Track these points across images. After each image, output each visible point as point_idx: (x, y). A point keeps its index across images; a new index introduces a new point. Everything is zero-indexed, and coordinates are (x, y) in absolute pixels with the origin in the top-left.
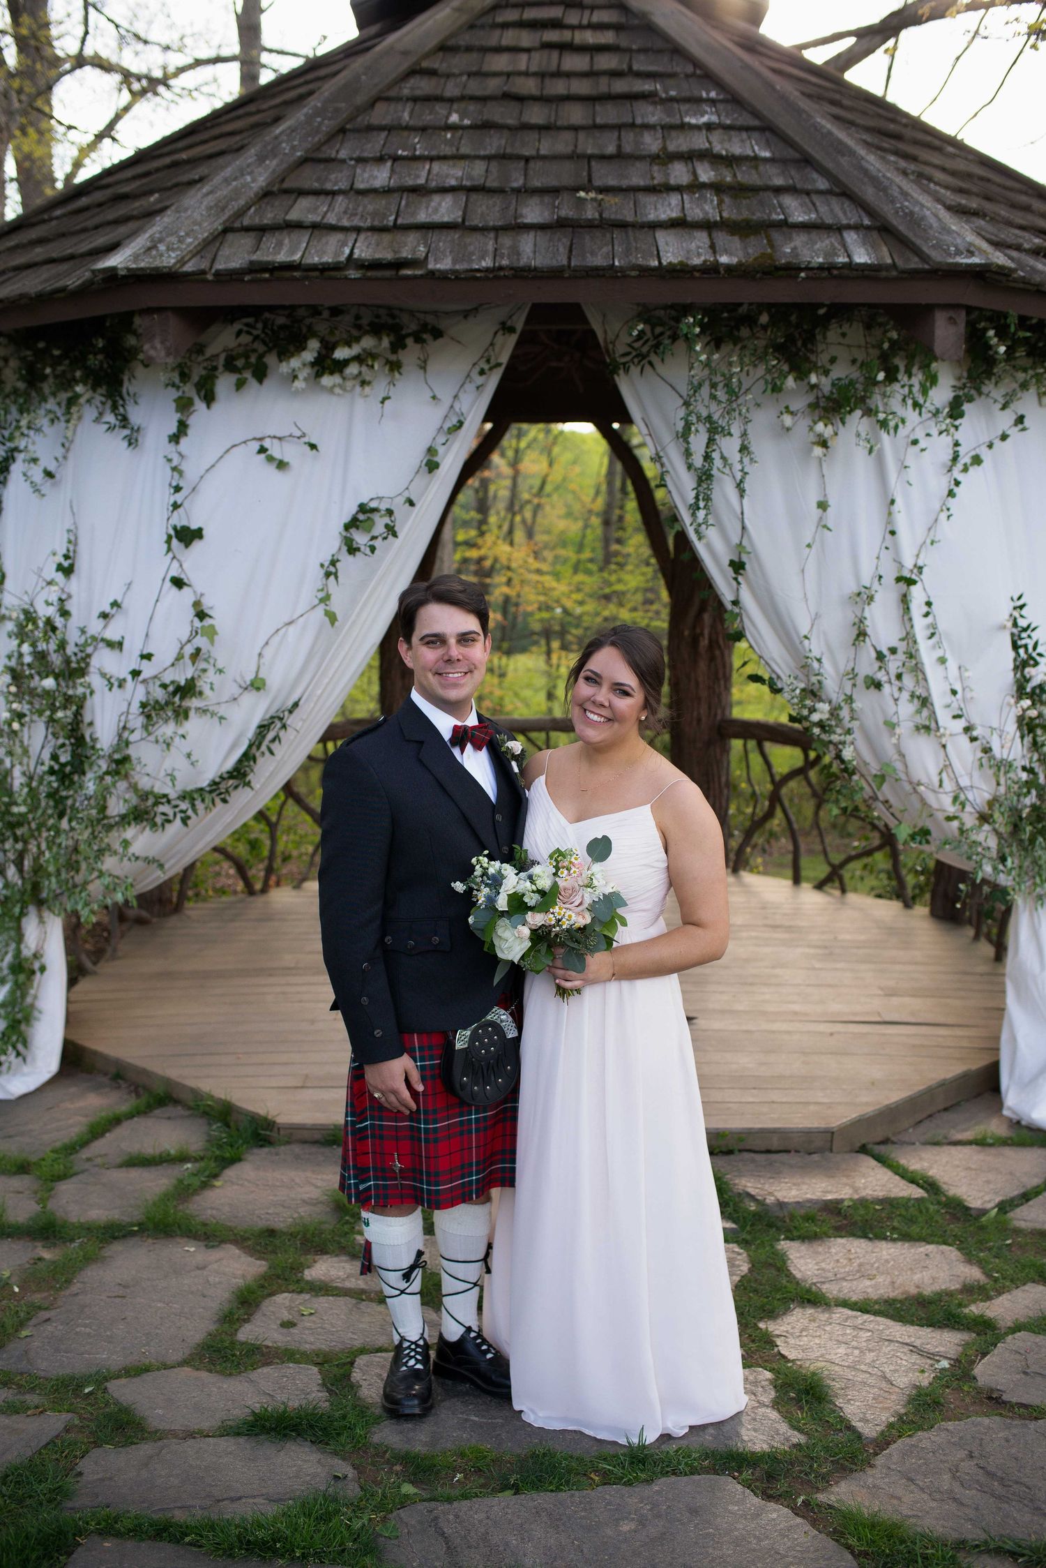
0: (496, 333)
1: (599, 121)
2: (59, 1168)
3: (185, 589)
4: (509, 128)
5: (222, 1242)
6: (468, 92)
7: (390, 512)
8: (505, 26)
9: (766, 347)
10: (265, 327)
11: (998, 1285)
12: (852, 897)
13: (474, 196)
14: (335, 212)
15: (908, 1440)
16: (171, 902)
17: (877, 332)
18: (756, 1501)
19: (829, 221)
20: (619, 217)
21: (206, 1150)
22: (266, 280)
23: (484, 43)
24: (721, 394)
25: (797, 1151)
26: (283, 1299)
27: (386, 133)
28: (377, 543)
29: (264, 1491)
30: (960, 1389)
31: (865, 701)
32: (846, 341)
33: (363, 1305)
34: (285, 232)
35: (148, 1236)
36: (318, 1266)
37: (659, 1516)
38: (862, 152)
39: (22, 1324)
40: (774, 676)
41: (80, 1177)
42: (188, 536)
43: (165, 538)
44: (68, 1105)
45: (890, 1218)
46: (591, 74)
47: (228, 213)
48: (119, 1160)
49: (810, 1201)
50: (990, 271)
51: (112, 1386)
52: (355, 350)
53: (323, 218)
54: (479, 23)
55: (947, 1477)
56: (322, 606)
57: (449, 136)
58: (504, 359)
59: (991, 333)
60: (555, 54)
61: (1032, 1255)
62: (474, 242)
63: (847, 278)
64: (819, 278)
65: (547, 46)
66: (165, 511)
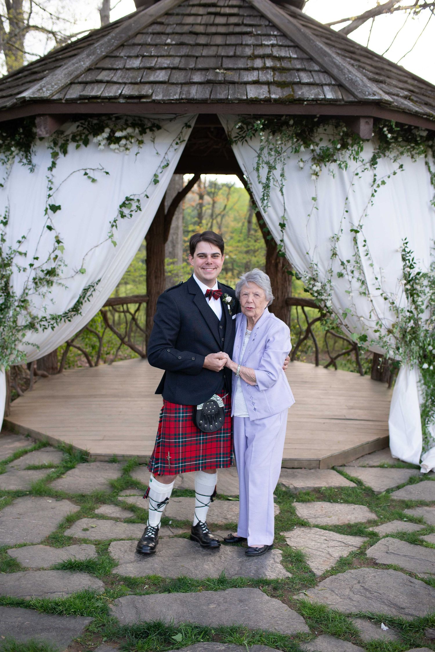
0: (183, 128)
1: (228, 42)
3: (52, 231)
4: (191, 45)
5: (63, 499)
6: (175, 31)
7: (138, 201)
8: (193, 6)
9: (293, 134)
10: (89, 124)
11: (382, 520)
12: (339, 371)
13: (174, 71)
14: (117, 77)
15: (334, 576)
16: (57, 368)
17: (339, 128)
18: (266, 597)
19: (318, 82)
20: (232, 79)
21: (60, 463)
22: (86, 103)
23: (185, 12)
24: (273, 153)
25: (305, 468)
26: (84, 520)
27: (140, 47)
28: (133, 213)
29: (65, 590)
30: (360, 558)
31: (336, 282)
32: (326, 132)
33: (118, 523)
34: (96, 84)
35: (33, 496)
36: (101, 508)
37: (226, 602)
38: (334, 55)
40: (298, 272)
41: (7, 473)
42: (55, 208)
43: (45, 209)
44: (7, 446)
45: (340, 494)
46: (227, 25)
47: (72, 77)
48: (25, 467)
49: (308, 487)
50: (382, 102)
51: (10, 552)
52: (124, 133)
53: (112, 79)
54: (183, 4)
55: (348, 590)
56: (110, 239)
57: (166, 48)
58: (187, 138)
59: (385, 129)
60: (213, 17)
61: (397, 510)
62: (172, 89)
63: (324, 104)
64: (312, 105)
65: (210, 14)
66: (45, 198)
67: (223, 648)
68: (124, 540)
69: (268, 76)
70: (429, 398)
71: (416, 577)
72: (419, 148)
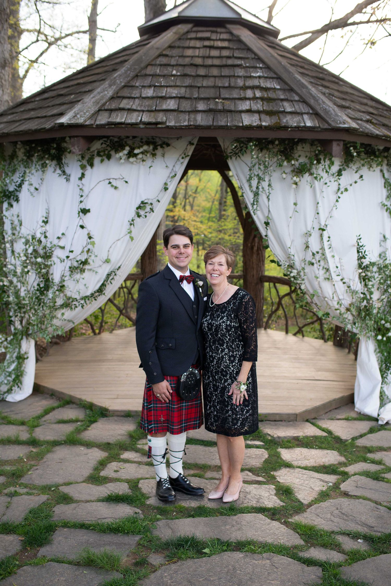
0: (187, 145)
1: (223, 74)
2: (35, 424)
3: (84, 229)
4: (193, 76)
5: (93, 447)
6: (179, 63)
7: (151, 204)
8: (191, 39)
9: (277, 152)
10: (111, 141)
11: (350, 462)
12: (306, 339)
13: (181, 100)
14: (135, 105)
15: (317, 505)
16: (67, 337)
17: (315, 147)
18: (269, 520)
19: (299, 111)
20: (229, 108)
21: (85, 418)
22: (113, 128)
23: (184, 45)
24: (262, 167)
25: (285, 421)
26: (114, 464)
27: (151, 77)
28: (147, 214)
29: (113, 517)
30: (336, 491)
31: (308, 269)
32: (304, 150)
33: (141, 466)
34: (119, 111)
35: (68, 445)
36: (125, 454)
37: (238, 524)
38: (310, 87)
39: (29, 470)
40: (279, 260)
41: (43, 426)
42: (85, 211)
43: (78, 212)
44: (36, 404)
45: (315, 442)
46: (220, 57)
47: (100, 105)
48: (55, 421)
49: (289, 436)
50: (351, 129)
51: (61, 488)
52: (141, 150)
53: (132, 106)
54: (182, 38)
55: (329, 514)
56: (129, 235)
57: (173, 78)
58: (190, 154)
59: (352, 148)
60: (208, 50)
61: (361, 454)
62: (182, 116)
63: (304, 131)
64: (294, 131)
65: (205, 47)
66: (78, 203)
67: (243, 555)
68: (149, 479)
69: (258, 106)
70: (383, 363)
71: (380, 504)
72: (378, 160)
